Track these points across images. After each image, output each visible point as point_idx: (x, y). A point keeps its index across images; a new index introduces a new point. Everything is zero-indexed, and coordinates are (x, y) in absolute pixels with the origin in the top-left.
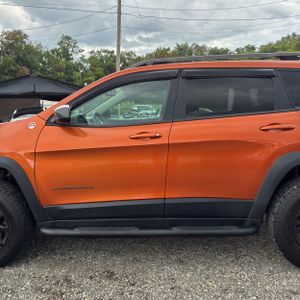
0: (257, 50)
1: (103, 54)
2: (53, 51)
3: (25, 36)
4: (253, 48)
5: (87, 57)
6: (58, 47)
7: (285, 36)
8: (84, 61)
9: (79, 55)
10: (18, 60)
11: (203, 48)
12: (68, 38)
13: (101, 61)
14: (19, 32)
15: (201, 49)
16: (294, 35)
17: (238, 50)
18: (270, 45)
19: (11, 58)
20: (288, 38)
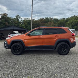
0: (65, 19)
1: (27, 19)
2: (14, 18)
3: (7, 15)
4: (64, 19)
5: (23, 20)
6: (16, 17)
7: (72, 16)
8: (22, 21)
9: (21, 20)
10: (5, 20)
11: (52, 18)
12: (18, 15)
13: (26, 21)
14: (6, 14)
15: (51, 19)
16: (74, 16)
17: (61, 19)
18: (69, 18)
19: (3, 20)
20: (73, 16)
